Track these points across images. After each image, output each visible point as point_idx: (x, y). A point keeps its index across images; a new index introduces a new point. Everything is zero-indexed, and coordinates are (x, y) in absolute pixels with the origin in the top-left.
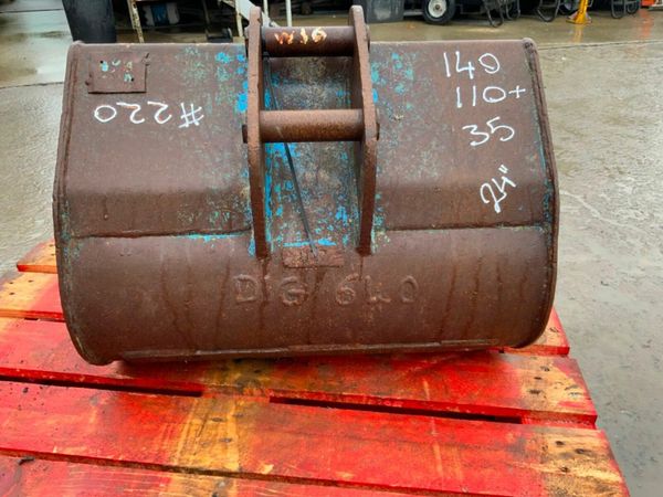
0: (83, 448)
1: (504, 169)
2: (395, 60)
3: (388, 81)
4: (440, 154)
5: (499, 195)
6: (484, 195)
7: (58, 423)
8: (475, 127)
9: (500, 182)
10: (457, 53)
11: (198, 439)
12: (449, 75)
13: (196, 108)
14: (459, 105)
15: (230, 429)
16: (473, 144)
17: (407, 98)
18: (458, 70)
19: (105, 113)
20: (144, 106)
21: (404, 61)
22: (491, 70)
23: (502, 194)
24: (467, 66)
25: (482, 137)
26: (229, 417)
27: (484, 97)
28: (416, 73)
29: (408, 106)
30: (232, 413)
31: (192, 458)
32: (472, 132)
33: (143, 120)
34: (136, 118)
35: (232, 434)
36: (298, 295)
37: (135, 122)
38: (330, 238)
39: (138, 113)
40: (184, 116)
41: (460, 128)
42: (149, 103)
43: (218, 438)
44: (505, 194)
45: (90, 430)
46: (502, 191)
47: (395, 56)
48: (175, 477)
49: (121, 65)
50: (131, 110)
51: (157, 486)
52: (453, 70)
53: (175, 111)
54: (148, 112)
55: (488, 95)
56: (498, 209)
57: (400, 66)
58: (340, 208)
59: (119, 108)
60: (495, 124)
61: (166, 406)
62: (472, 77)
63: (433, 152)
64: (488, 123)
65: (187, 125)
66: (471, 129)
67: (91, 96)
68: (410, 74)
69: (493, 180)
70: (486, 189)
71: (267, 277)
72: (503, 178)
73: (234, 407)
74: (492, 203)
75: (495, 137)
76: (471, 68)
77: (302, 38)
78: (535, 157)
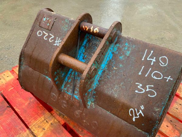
0: (19, 111)
1: (142, 107)
2: (126, 46)
3: (119, 53)
4: (122, 89)
5: (136, 115)
6: (130, 112)
7: (20, 101)
8: (141, 85)
9: (138, 112)
10: (152, 52)
11: (39, 124)
12: (143, 60)
13: (60, 40)
14: (140, 74)
15: (47, 126)
16: (136, 91)
17: (122, 62)
18: (148, 59)
19: (40, 33)
21: (128, 47)
23: (137, 116)
24: (153, 59)
25: (142, 91)
26: (50, 123)
27: (152, 75)
28: (130, 54)
29: (121, 65)
30: (51, 122)
31: (34, 128)
32: (139, 87)
33: (47, 39)
34: (45, 38)
38: (78, 97)
39: (46, 36)
40: (56, 42)
41: (135, 83)
42: (50, 34)
43: (43, 127)
44: (138, 117)
45: (24, 107)
46: (138, 115)
47: (127, 44)
48: (28, 131)
49: (49, 20)
50: (45, 35)
51: (23, 131)
52: (146, 58)
53: (55, 39)
54: (49, 37)
55: (155, 75)
56: (134, 120)
57: (126, 49)
59: (43, 33)
60: (150, 88)
61: (41, 110)
62: (152, 64)
63: (120, 87)
64: (147, 86)
65: (55, 45)
66: (139, 85)
67: (39, 27)
68: (128, 53)
69: (136, 109)
70: (132, 111)
72: (140, 110)
73: (53, 120)
74: (133, 116)
75: (147, 93)
76: (154, 60)
77: (91, 30)
78: (158, 109)
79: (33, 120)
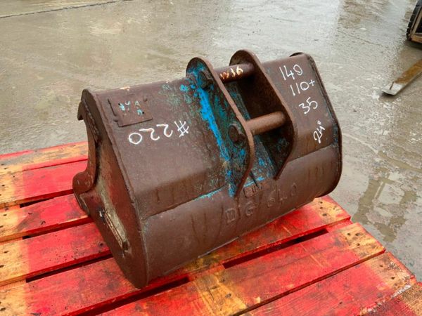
1: (319, 123)
5: (320, 135)
6: (315, 137)
8: (303, 104)
9: (320, 129)
10: (285, 67)
11: (215, 302)
12: (285, 79)
13: (183, 123)
14: (294, 94)
15: (224, 290)
16: (305, 113)
18: (288, 76)
19: (135, 138)
20: (156, 128)
22: (300, 73)
24: (290, 73)
25: (307, 109)
26: (219, 284)
27: (302, 88)
30: (218, 281)
31: (221, 312)
32: (303, 107)
33: (159, 137)
34: (155, 137)
35: (228, 292)
36: (252, 210)
37: (155, 140)
38: (261, 176)
39: (154, 133)
40: (179, 129)
41: (298, 106)
42: (157, 125)
43: (224, 296)
44: (322, 134)
46: (320, 133)
49: (132, 104)
50: (149, 133)
52: (286, 76)
53: (172, 127)
54: (159, 131)
56: (320, 142)
58: (260, 159)
59: (142, 133)
60: (310, 101)
61: (182, 292)
62: (294, 78)
64: (307, 101)
65: (182, 134)
67: (122, 128)
69: (317, 129)
70: (315, 134)
71: (239, 206)
72: (320, 127)
73: (216, 278)
74: (318, 140)
75: (311, 107)
76: (292, 74)
77: (232, 74)
78: (327, 114)
79: (201, 312)
